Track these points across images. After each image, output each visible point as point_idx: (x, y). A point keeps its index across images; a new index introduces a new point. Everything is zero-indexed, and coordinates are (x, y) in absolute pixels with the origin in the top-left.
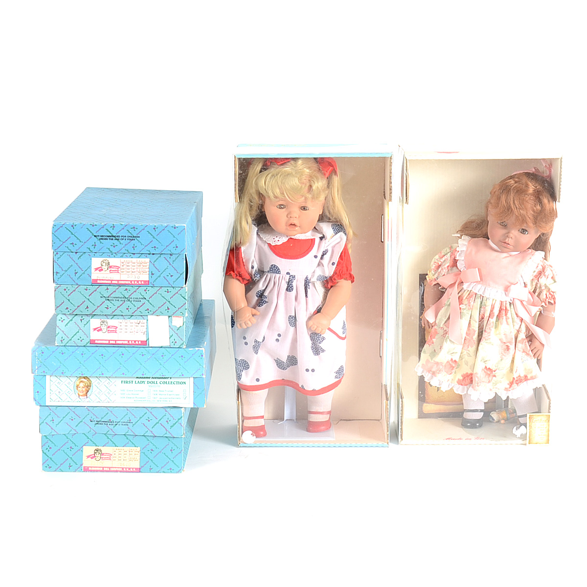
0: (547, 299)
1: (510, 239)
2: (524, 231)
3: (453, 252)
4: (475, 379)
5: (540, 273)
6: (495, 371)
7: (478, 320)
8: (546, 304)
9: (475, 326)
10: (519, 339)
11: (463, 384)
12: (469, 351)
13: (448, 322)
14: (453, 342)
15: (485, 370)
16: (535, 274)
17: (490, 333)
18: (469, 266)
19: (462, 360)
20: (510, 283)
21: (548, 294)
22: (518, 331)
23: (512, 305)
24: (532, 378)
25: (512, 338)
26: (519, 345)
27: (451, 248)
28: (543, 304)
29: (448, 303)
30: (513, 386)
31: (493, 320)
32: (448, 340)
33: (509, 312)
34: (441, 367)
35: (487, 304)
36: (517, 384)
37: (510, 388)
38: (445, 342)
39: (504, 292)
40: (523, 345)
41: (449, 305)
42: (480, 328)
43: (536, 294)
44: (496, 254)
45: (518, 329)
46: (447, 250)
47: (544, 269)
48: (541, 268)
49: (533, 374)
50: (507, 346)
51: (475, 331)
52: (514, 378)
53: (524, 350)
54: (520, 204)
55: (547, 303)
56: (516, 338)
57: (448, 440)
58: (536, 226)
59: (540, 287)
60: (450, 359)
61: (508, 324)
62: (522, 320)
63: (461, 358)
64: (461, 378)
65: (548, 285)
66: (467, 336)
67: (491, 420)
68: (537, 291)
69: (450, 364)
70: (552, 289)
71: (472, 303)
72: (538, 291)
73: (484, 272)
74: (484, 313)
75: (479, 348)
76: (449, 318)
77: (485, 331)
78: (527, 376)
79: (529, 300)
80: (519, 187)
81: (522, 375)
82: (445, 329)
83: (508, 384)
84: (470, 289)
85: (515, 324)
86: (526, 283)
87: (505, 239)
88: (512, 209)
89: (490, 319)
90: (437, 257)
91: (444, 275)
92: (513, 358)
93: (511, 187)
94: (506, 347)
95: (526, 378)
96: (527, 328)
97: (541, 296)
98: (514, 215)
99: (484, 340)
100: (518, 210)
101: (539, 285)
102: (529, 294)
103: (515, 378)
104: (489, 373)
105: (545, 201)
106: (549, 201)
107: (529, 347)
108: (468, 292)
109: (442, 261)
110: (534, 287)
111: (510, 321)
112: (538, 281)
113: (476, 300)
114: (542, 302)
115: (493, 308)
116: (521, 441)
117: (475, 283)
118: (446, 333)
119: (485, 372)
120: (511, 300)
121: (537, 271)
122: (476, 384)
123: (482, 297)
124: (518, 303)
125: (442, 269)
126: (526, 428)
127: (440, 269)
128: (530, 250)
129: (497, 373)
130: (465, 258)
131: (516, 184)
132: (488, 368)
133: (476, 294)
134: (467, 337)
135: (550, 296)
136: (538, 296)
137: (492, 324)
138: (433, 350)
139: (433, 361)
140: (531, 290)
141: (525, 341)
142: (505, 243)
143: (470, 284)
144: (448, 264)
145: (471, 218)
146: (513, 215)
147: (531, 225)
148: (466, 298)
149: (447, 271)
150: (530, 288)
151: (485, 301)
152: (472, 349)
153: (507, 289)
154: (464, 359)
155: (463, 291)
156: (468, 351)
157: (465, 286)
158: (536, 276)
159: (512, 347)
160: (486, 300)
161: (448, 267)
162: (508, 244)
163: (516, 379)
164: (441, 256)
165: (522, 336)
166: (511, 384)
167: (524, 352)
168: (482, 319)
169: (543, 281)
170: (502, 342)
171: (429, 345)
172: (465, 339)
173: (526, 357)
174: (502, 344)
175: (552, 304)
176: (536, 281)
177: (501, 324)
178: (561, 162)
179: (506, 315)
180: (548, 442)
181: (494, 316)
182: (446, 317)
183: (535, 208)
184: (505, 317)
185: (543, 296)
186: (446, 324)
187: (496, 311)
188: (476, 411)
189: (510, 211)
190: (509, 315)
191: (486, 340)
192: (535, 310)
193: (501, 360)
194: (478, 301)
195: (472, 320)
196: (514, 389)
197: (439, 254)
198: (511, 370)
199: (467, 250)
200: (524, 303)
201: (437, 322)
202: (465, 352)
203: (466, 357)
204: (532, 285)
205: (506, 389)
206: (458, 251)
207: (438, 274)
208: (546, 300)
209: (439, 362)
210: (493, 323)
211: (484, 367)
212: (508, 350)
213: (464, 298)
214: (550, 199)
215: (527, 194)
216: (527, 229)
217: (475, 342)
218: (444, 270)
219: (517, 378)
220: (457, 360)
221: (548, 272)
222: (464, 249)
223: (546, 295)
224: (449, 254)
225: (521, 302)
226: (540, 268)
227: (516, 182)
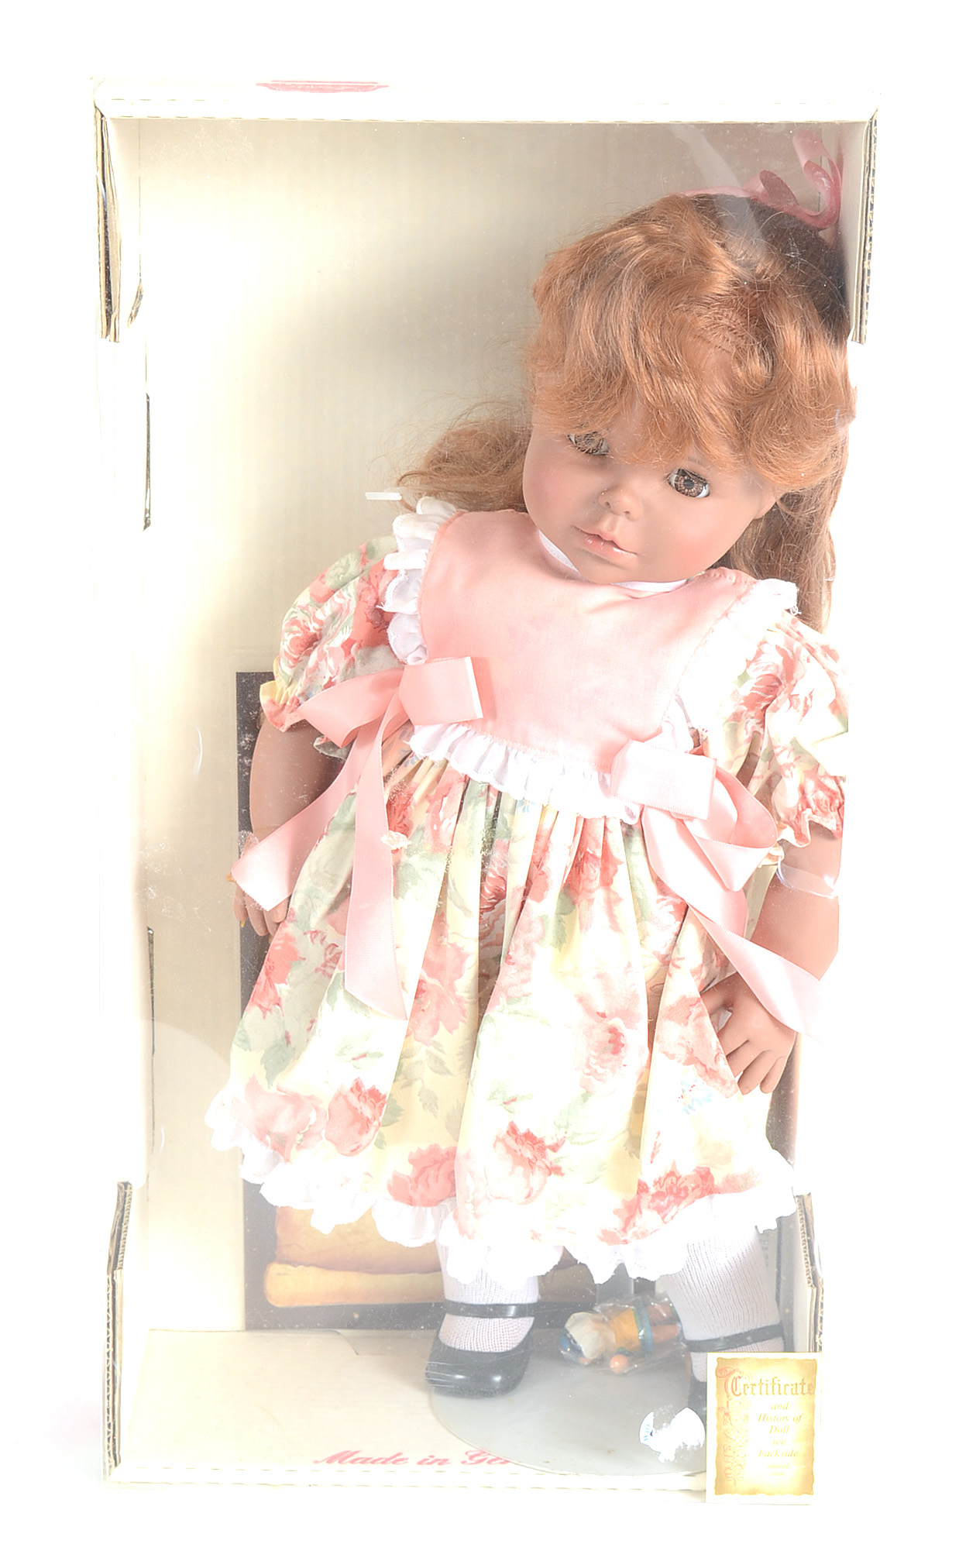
0: (808, 812)
1: (621, 520)
2: (688, 482)
3: (373, 575)
4: (466, 1183)
5: (772, 690)
6: (555, 1148)
7: (474, 906)
8: (799, 836)
9: (465, 932)
10: (668, 999)
11: (416, 1197)
12: (437, 1045)
13: (342, 907)
14: (363, 1006)
15: (511, 1142)
16: (746, 690)
17: (527, 967)
18: (438, 646)
19: (409, 1084)
20: (623, 730)
21: (810, 786)
22: (666, 962)
23: (637, 840)
24: (733, 1185)
25: (635, 996)
26: (668, 1029)
27: (367, 554)
28: (788, 834)
29: (348, 819)
30: (639, 1221)
31: (545, 906)
32: (340, 993)
33: (622, 870)
34: (313, 1116)
35: (517, 831)
36: (660, 1210)
37: (624, 1230)
38: (325, 1004)
39: (595, 774)
40: (690, 1031)
41: (351, 827)
42: (488, 940)
43: (755, 785)
44: (556, 590)
45: (663, 952)
46: (348, 566)
47: (790, 664)
48: (779, 660)
49: (736, 1168)
50: (613, 1031)
51: (462, 956)
52: (642, 1188)
53: (691, 1052)
54: (665, 345)
55: (806, 831)
56: (655, 994)
57: (336, 1463)
58: (746, 458)
59: (771, 756)
60: (349, 1084)
61: (614, 924)
62: (684, 910)
63: (403, 1074)
64: (408, 1170)
65: (806, 744)
66: (431, 975)
67: (566, 1352)
68: (757, 772)
69: (350, 1107)
70: (830, 766)
71: (448, 824)
72: (761, 770)
73: (501, 676)
74: (505, 870)
75: (482, 1036)
76: (345, 893)
77: (508, 957)
78: (708, 1173)
79: (716, 812)
80: (662, 266)
81: (686, 1170)
82: (329, 941)
83: (617, 1212)
84: (438, 756)
85: (649, 926)
86: (704, 735)
87: (597, 520)
88: (626, 373)
89: (529, 901)
90: (304, 598)
91: (330, 684)
92: (643, 1088)
93: (625, 262)
94: (609, 1036)
95: (705, 1184)
96: (711, 947)
97: (777, 797)
98: (638, 403)
99: (502, 1000)
100: (657, 377)
101: (764, 744)
102: (718, 785)
103: (650, 1184)
104: (528, 1154)
105: (790, 335)
106: (809, 338)
107: (714, 1039)
108: (434, 772)
109: (320, 615)
110: (744, 749)
111: (625, 911)
112: (763, 723)
113: (468, 810)
114: (781, 824)
115: (545, 850)
116: (681, 1479)
117: (463, 729)
118: (334, 956)
119: (509, 1150)
120: (632, 816)
121: (755, 675)
122: (470, 1207)
123: (494, 799)
124: (661, 829)
125: (322, 656)
126: (704, 1419)
127: (314, 655)
128: (730, 576)
129: (562, 1158)
130: (420, 604)
131: (651, 250)
132: (522, 1130)
133: (467, 781)
134: (431, 981)
135: (821, 795)
136: (766, 795)
137: (537, 928)
138: (280, 1035)
139: (273, 1090)
140: (731, 764)
141: (695, 1010)
142: (598, 538)
143: (442, 733)
144: (344, 636)
145: (473, 417)
146: (632, 401)
147: (721, 450)
148: (426, 796)
149: (342, 665)
150: (726, 755)
151: (507, 816)
152: (451, 1040)
153: (608, 761)
154: (417, 1086)
155: (410, 765)
156: (432, 1049)
157: (418, 742)
158: (752, 702)
159: (635, 1036)
160: (513, 812)
161: (347, 645)
162: (613, 543)
163: (653, 1190)
164: (321, 595)
165: (683, 985)
166: (631, 1210)
167: (692, 1059)
168: (493, 902)
169: (782, 725)
170: (589, 1010)
171: (265, 1010)
172: (419, 991)
173: (706, 1089)
174: (591, 1022)
175: (829, 835)
176: (752, 724)
177: (581, 928)
178: (871, 140)
179: (606, 883)
180: (808, 1484)
181: (546, 887)
182: (334, 882)
183: (740, 373)
184: (599, 895)
185: (787, 796)
186: (336, 914)
187: (558, 865)
188: (496, 1311)
189: (620, 380)
190: (620, 882)
191: (508, 998)
192: (744, 863)
193: (585, 1097)
194: (478, 814)
195: (450, 905)
196: (644, 1234)
197: (317, 582)
198: (634, 1141)
199: (431, 567)
200: (696, 829)
201: (295, 905)
202: (421, 1053)
203: (427, 1078)
204: (735, 743)
205: (609, 1237)
206: (395, 573)
207: (311, 680)
208: (799, 815)
209: (304, 1092)
210: (543, 920)
211: (505, 1128)
212: (616, 1052)
213: (417, 796)
214: (817, 328)
215: (699, 302)
216: (703, 471)
217: (467, 1006)
218: (331, 662)
219: (656, 1183)
220: (385, 1089)
221: (810, 679)
222: (418, 560)
223: (802, 791)
224: (351, 589)
225: (682, 821)
226: (773, 661)
227: (651, 240)
